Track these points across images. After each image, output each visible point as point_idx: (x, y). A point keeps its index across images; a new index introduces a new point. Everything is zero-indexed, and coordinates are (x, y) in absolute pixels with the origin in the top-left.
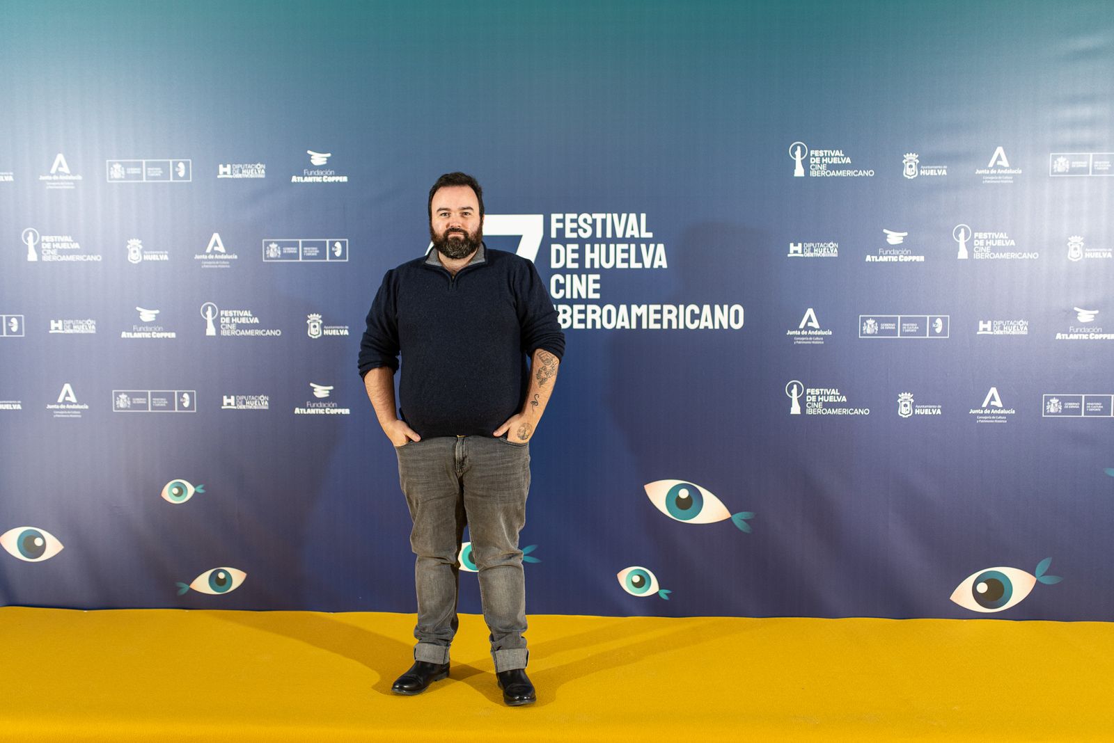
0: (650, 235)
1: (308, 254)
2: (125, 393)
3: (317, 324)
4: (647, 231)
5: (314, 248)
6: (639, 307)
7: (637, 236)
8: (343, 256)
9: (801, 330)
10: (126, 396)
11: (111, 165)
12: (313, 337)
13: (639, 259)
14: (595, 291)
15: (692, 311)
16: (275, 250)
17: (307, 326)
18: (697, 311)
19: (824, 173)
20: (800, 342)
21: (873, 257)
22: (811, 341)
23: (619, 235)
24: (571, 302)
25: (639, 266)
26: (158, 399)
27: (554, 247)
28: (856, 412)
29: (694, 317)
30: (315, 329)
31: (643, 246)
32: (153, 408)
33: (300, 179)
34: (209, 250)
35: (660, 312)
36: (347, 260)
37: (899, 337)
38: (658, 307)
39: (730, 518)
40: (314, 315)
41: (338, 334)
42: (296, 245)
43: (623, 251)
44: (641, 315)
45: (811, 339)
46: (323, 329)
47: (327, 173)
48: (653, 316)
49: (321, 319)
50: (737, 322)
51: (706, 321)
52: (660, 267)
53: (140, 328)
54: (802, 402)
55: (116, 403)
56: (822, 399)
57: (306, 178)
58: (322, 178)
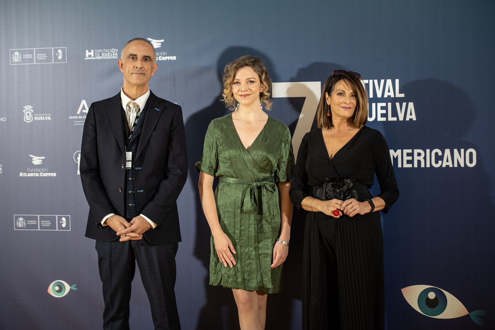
0: (402, 95)
2: (22, 217)
4: (400, 93)
6: (395, 152)
7: (392, 96)
10: (23, 219)
11: (13, 52)
13: (395, 114)
15: (436, 154)
18: (440, 153)
23: (379, 95)
25: (395, 119)
26: (44, 221)
29: (439, 158)
31: (398, 104)
32: (41, 228)
34: (79, 112)
35: (411, 155)
38: (410, 151)
39: (468, 314)
43: (382, 108)
44: (397, 156)
47: (161, 54)
48: (406, 158)
50: (471, 162)
51: (447, 161)
52: (411, 119)
53: (32, 170)
55: (16, 224)
58: (158, 57)
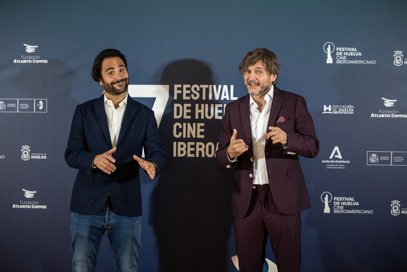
1: (23, 108)
3: (27, 152)
5: (26, 104)
7: (228, 99)
8: (44, 109)
9: (331, 160)
12: (25, 160)
14: (201, 133)
16: (2, 105)
17: (21, 153)
19: (345, 62)
20: (330, 168)
21: (375, 115)
22: (337, 167)
23: (217, 98)
24: (186, 140)
27: (176, 105)
28: (365, 212)
30: (26, 155)
33: (19, 61)
36: (46, 112)
37: (391, 165)
40: (26, 146)
41: (40, 158)
42: (15, 102)
43: (219, 108)
45: (337, 165)
46: (31, 155)
47: (35, 58)
49: (29, 149)
54: (331, 205)
56: (344, 203)
57: (22, 61)
58: (32, 61)
